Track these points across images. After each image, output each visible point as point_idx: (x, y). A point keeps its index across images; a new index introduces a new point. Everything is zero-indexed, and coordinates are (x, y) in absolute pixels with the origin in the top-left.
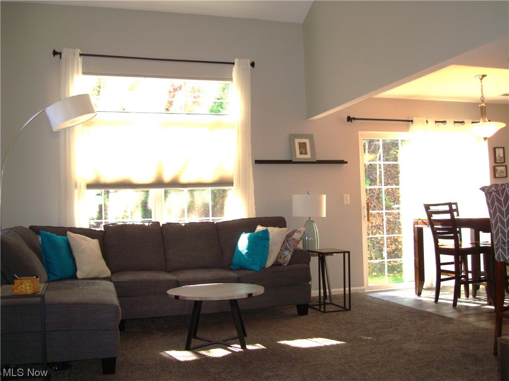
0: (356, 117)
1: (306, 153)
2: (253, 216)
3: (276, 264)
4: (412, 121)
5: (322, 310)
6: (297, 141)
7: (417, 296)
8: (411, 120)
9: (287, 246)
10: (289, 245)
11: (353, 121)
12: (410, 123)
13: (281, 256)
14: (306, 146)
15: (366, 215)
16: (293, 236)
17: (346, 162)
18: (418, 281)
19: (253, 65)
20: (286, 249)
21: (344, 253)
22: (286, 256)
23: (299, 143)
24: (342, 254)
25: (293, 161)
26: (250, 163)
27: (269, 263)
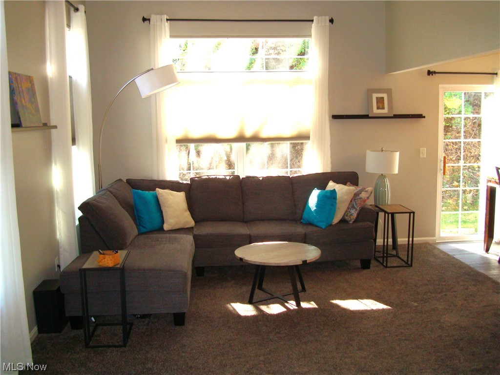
0: (437, 71)
1: (383, 108)
2: (329, 170)
3: (343, 221)
4: (496, 74)
5: (385, 264)
6: (375, 96)
7: (484, 252)
8: (496, 72)
9: (353, 205)
10: (356, 204)
11: (434, 74)
12: (495, 76)
13: (347, 214)
14: (383, 100)
15: (442, 169)
16: (360, 195)
17: (424, 117)
18: (487, 238)
19: (331, 21)
20: (353, 207)
21: (410, 213)
22: (352, 215)
23: (377, 98)
24: (408, 214)
25: (370, 116)
26: (327, 119)
27: (336, 220)
